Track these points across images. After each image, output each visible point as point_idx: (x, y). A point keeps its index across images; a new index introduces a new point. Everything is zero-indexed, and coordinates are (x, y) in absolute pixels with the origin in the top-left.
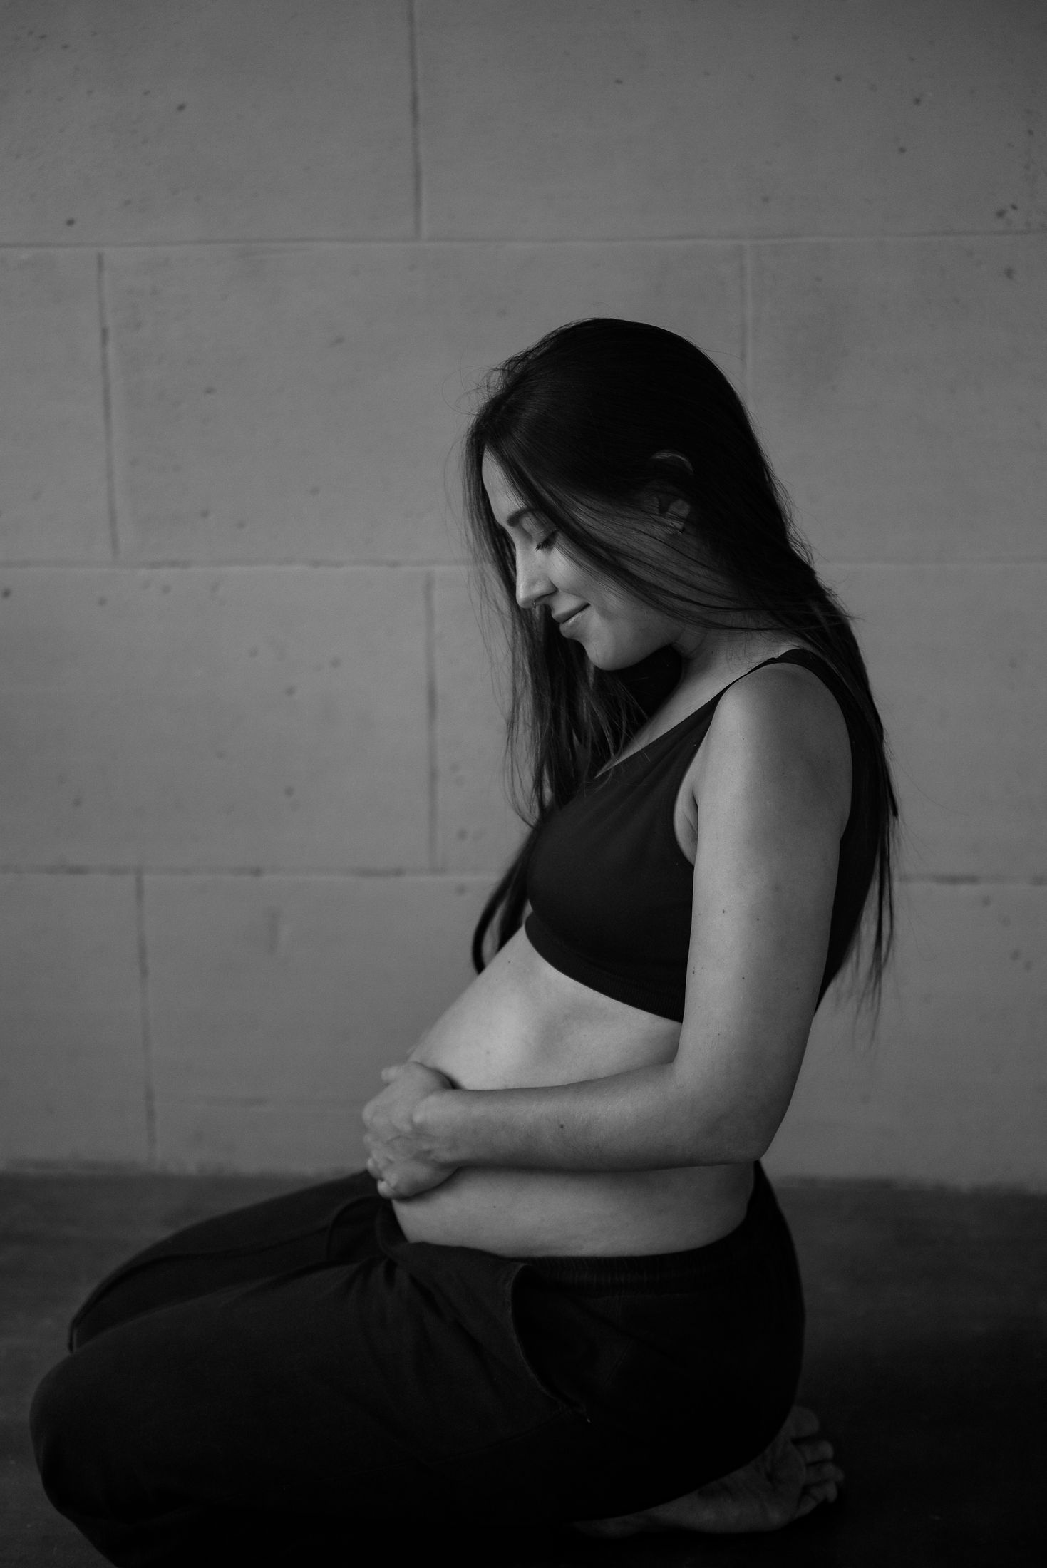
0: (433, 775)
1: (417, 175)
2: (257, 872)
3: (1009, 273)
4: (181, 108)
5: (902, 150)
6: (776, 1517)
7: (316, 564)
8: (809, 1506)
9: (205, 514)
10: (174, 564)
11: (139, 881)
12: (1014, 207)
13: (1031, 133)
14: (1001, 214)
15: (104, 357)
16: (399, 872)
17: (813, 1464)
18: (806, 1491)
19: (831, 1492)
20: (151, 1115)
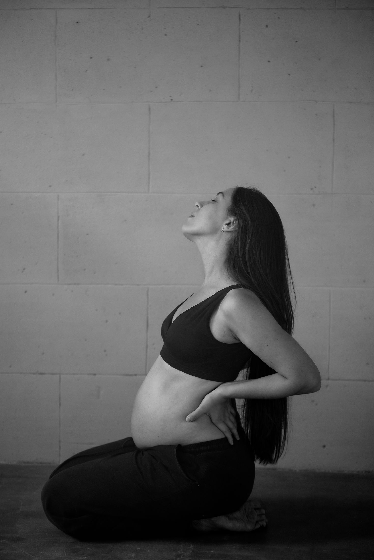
0: (147, 347)
1: (149, 174)
2: (95, 375)
3: (314, 205)
4: (83, 155)
5: (285, 171)
6: (249, 527)
7: (116, 284)
8: (258, 526)
9: (85, 270)
10: (75, 284)
11: (60, 376)
12: (315, 187)
13: (320, 167)
14: (312, 189)
15: (58, 224)
16: (136, 375)
17: (260, 515)
18: (257, 522)
19: (264, 523)
20: (60, 448)
